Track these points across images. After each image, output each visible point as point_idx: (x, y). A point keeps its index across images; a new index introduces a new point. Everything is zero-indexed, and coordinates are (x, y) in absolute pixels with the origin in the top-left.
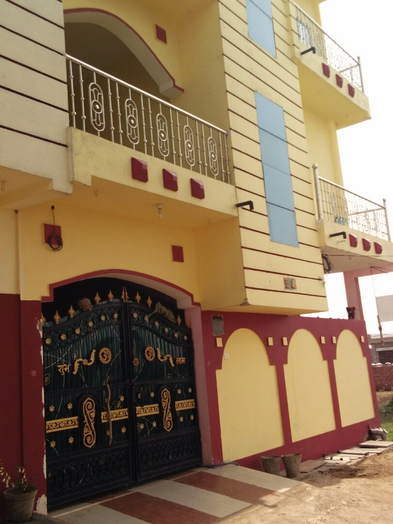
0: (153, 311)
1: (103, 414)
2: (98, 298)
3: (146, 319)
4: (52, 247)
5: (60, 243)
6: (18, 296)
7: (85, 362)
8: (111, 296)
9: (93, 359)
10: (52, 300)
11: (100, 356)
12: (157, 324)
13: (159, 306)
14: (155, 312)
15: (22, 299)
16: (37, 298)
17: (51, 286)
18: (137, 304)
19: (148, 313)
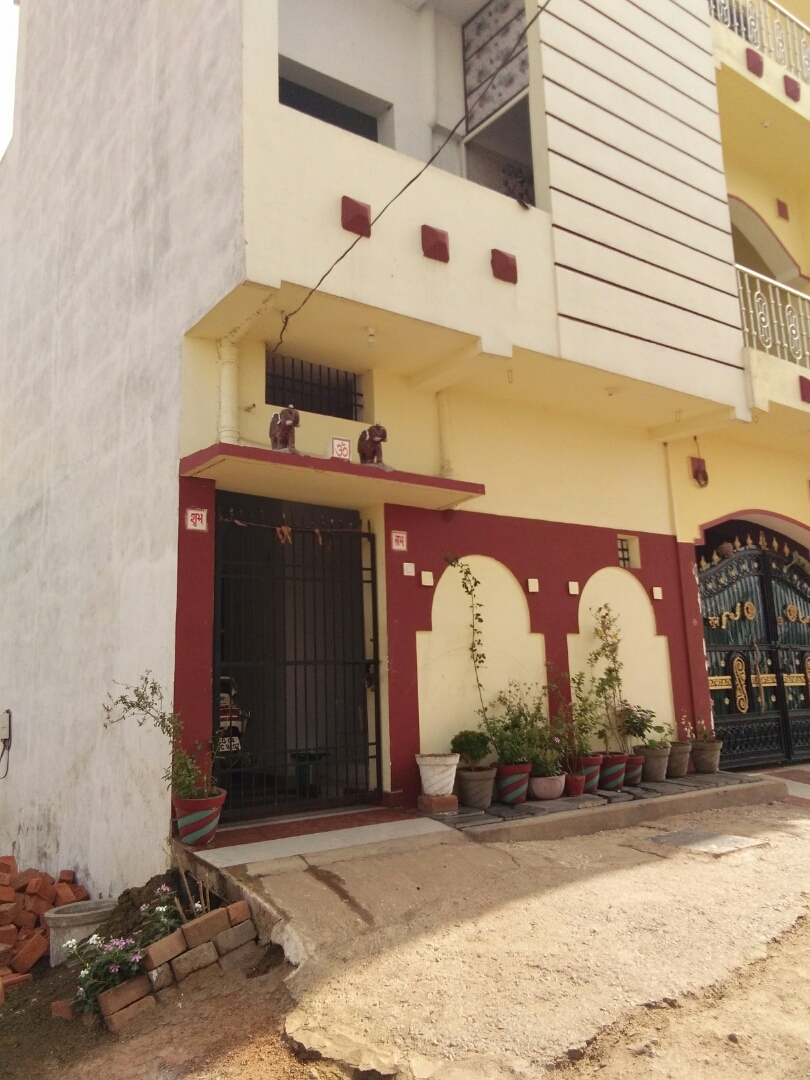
0: (790, 562)
1: (753, 676)
2: (737, 543)
3: (785, 570)
4: (699, 482)
5: (706, 478)
6: (675, 538)
7: (732, 615)
8: (749, 541)
9: (738, 613)
10: (703, 543)
11: (745, 611)
12: (795, 577)
13: (796, 555)
14: (793, 563)
15: (679, 540)
16: (691, 541)
17: (701, 526)
18: (774, 552)
19: (786, 564)
